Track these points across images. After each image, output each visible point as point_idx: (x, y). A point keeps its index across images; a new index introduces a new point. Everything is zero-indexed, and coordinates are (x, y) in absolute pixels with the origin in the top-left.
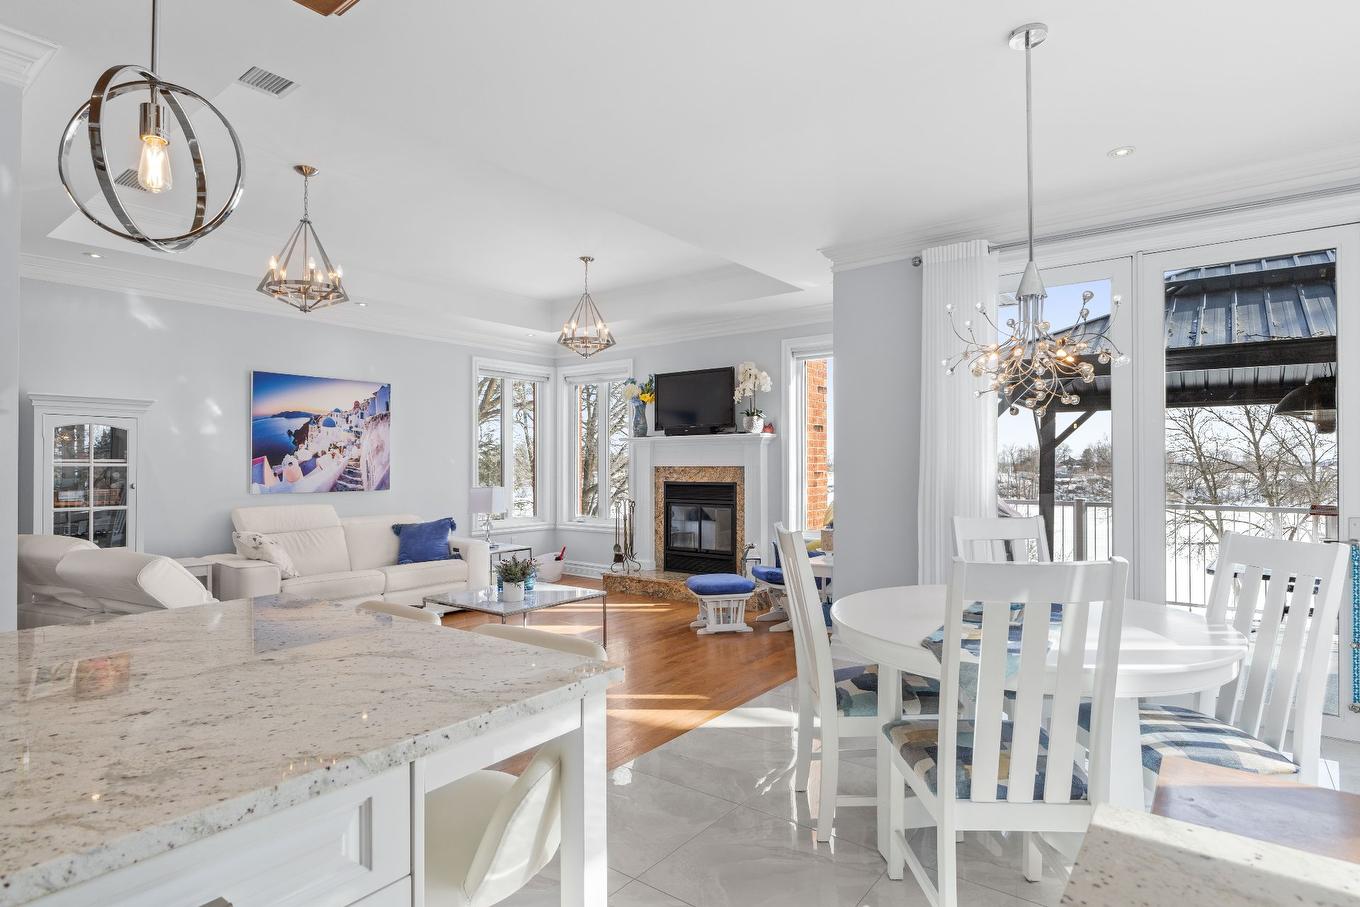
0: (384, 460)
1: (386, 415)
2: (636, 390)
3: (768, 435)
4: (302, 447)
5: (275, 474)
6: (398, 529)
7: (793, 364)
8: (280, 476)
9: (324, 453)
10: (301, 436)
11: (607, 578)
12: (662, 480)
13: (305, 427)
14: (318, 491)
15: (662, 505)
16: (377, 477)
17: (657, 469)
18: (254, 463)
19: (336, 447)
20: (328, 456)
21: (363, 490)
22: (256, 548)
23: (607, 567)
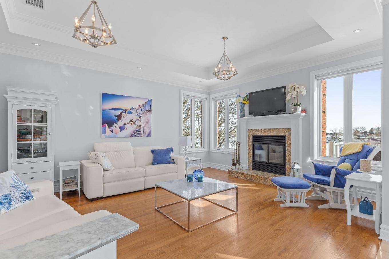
0: (149, 126)
1: (150, 110)
2: (241, 100)
3: (304, 114)
4: (120, 121)
5: (110, 131)
6: (153, 151)
7: (316, 82)
8: (112, 131)
9: (128, 123)
10: (119, 117)
11: (229, 172)
12: (251, 134)
13: (121, 114)
14: (126, 137)
15: (251, 144)
16: (147, 133)
17: (249, 130)
18: (102, 126)
19: (132, 121)
20: (129, 124)
21: (142, 137)
22: (96, 158)
23: (229, 167)
